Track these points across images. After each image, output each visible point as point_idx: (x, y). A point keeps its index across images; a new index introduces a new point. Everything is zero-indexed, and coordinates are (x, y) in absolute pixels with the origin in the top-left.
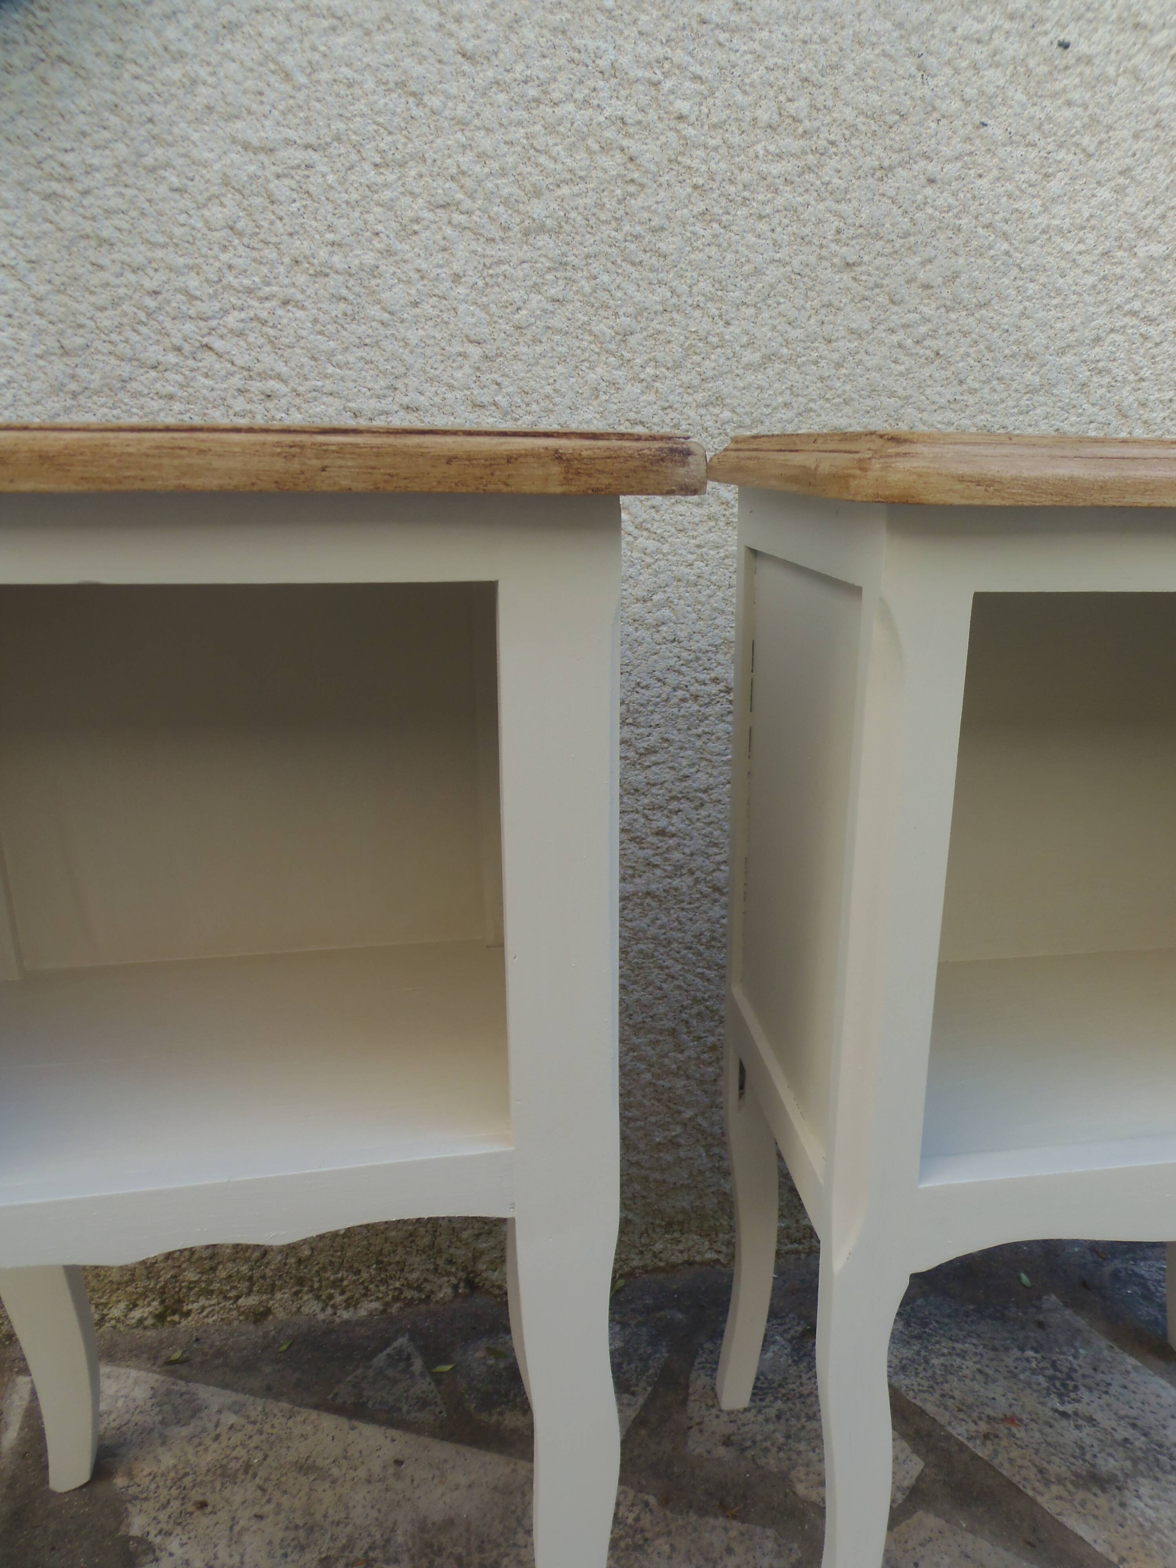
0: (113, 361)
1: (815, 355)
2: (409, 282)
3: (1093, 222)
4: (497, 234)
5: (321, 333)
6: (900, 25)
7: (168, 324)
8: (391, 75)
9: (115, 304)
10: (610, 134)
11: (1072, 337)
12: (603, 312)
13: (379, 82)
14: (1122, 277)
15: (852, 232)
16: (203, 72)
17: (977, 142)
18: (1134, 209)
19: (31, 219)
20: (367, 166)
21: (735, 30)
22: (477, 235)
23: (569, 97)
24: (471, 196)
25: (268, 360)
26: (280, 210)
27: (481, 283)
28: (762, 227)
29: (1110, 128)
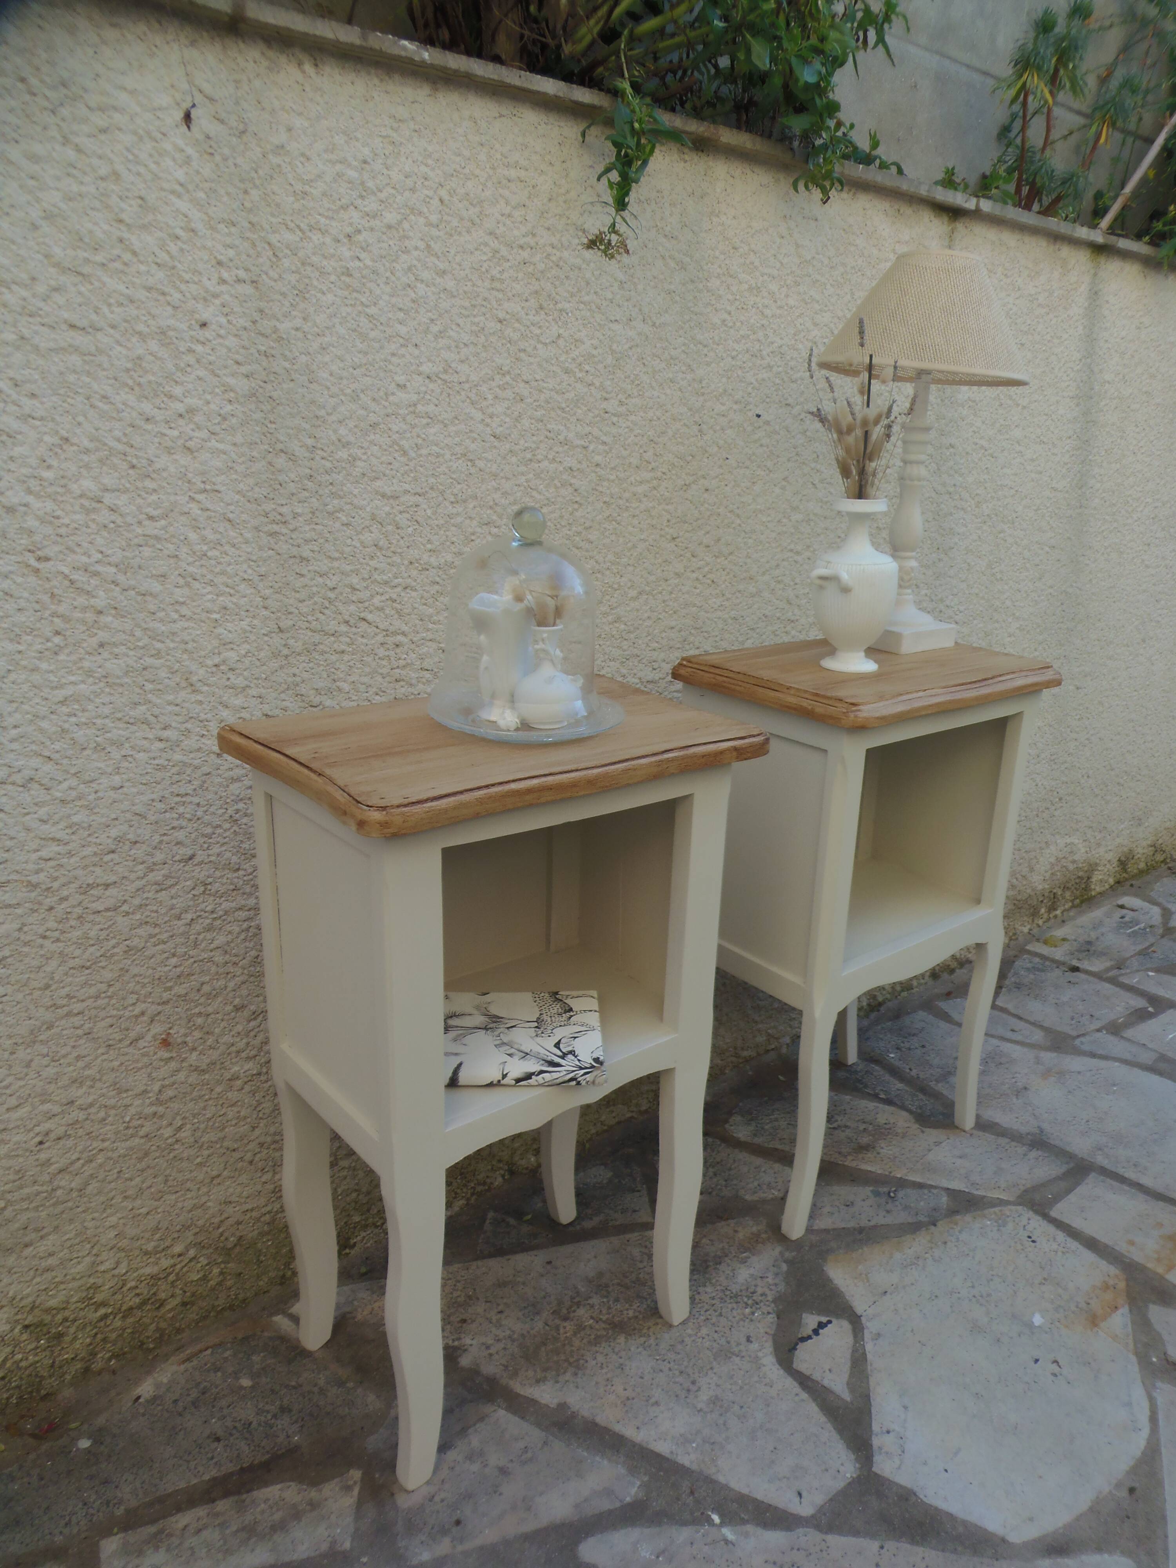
0: (310, 633)
1: (660, 589)
3: (774, 505)
5: (425, 604)
6: (691, 410)
7: (341, 608)
8: (458, 450)
9: (310, 598)
10: (566, 476)
11: (767, 566)
13: (453, 454)
14: (786, 532)
15: (674, 520)
16: (360, 452)
17: (725, 468)
18: (789, 498)
19: (261, 549)
20: (447, 503)
21: (618, 415)
23: (546, 457)
25: (398, 624)
26: (402, 533)
28: (635, 521)
29: (778, 457)
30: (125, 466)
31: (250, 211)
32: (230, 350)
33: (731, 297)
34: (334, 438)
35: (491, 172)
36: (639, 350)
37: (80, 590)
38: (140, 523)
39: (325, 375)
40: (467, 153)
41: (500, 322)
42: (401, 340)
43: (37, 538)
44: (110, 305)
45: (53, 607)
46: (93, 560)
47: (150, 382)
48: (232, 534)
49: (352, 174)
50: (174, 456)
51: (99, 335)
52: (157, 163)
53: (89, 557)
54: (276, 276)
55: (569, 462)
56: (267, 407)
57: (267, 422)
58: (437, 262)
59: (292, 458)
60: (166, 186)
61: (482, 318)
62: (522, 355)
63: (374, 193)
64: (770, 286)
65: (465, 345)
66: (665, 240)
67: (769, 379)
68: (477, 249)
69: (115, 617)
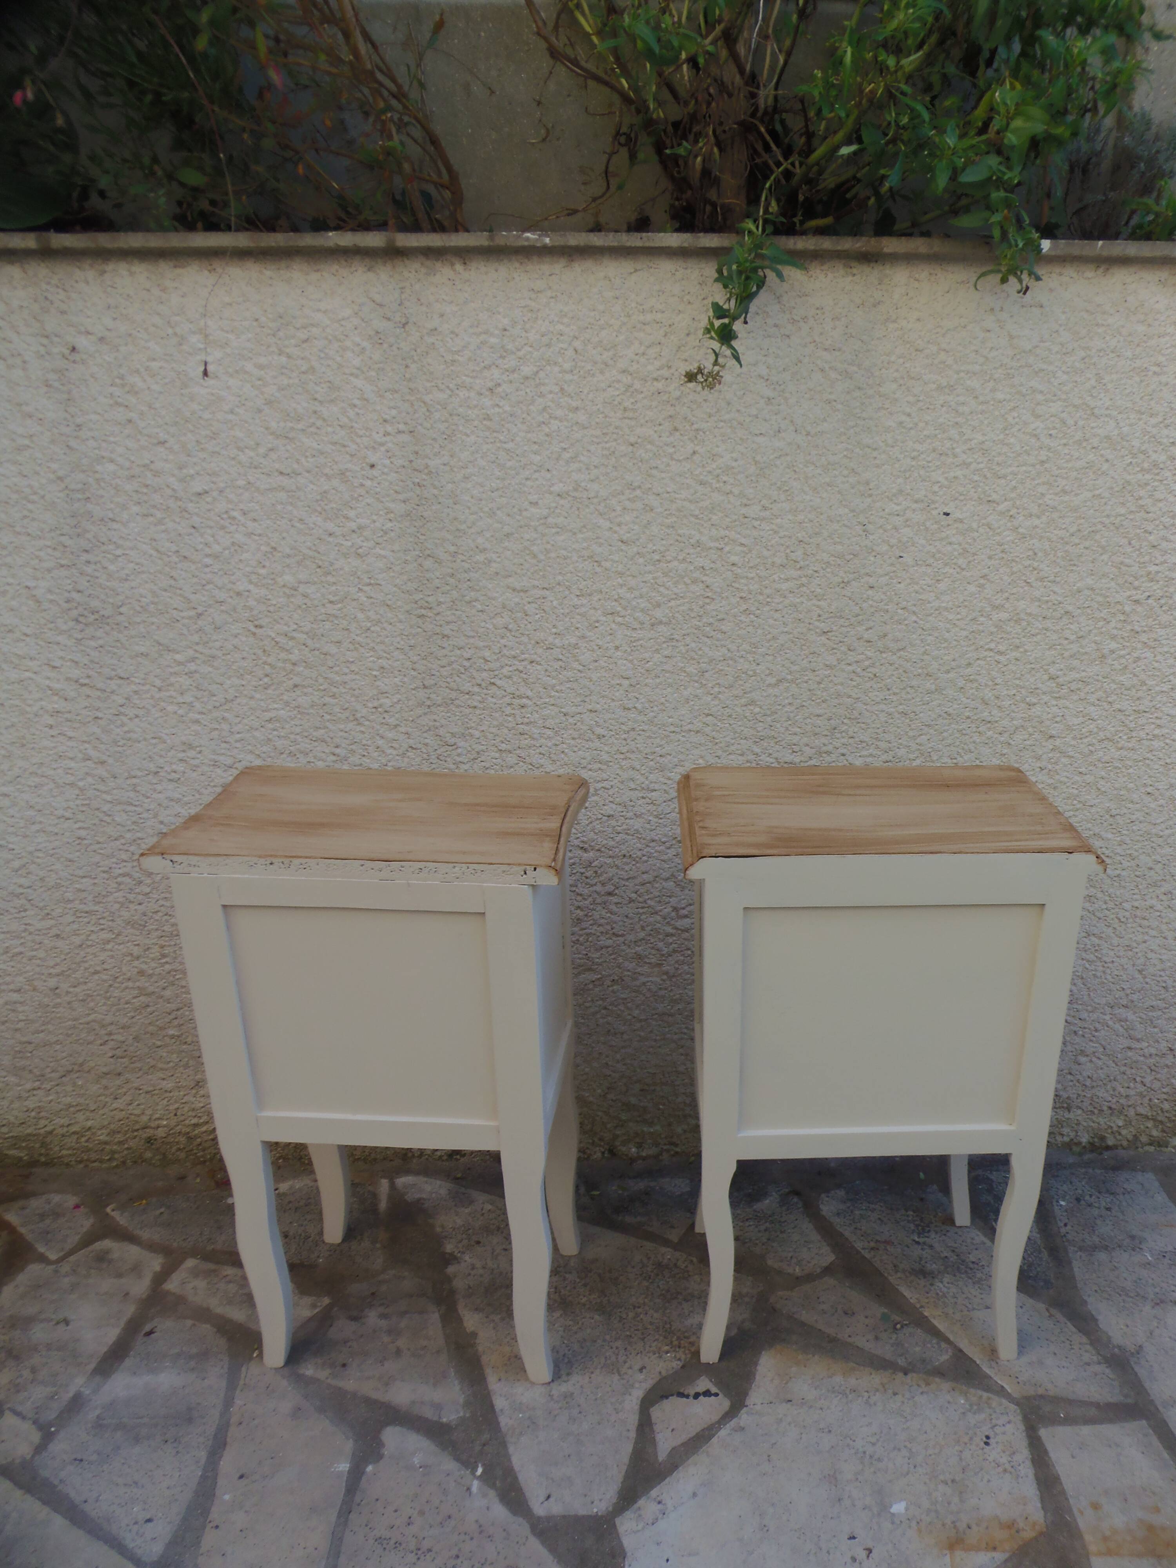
0: (448, 691)
1: (806, 678)
2: (593, 651)
3: (966, 603)
4: (638, 626)
5: (549, 676)
6: (853, 511)
7: (475, 674)
8: (585, 553)
9: (450, 664)
10: (697, 574)
11: (953, 664)
12: (692, 662)
13: (579, 557)
14: (983, 631)
15: (827, 616)
16: (494, 556)
17: (898, 566)
18: (989, 596)
19: (411, 627)
20: (572, 596)
21: (760, 519)
22: (628, 627)
23: (676, 558)
24: (625, 609)
25: (523, 690)
26: (530, 619)
27: (629, 650)
28: (777, 615)
29: (974, 554)
30: (314, 566)
31: (410, 380)
32: (391, 483)
33: (911, 399)
34: (472, 545)
35: (625, 320)
36: (789, 458)
37: (283, 649)
38: (324, 605)
39: (467, 498)
40: (601, 308)
41: (632, 445)
42: (535, 467)
43: (255, 612)
44: (307, 457)
45: (264, 658)
46: (291, 629)
47: (332, 508)
48: (390, 615)
49: (493, 340)
50: (349, 560)
51: (299, 478)
52: (342, 356)
53: (289, 626)
54: (429, 426)
55: (702, 562)
56: (419, 523)
57: (418, 535)
58: (570, 401)
59: (439, 562)
60: (347, 371)
61: (614, 444)
62: (654, 472)
63: (513, 353)
64: (968, 382)
65: (596, 467)
66: (825, 353)
67: (965, 476)
68: (610, 386)
69: (305, 667)
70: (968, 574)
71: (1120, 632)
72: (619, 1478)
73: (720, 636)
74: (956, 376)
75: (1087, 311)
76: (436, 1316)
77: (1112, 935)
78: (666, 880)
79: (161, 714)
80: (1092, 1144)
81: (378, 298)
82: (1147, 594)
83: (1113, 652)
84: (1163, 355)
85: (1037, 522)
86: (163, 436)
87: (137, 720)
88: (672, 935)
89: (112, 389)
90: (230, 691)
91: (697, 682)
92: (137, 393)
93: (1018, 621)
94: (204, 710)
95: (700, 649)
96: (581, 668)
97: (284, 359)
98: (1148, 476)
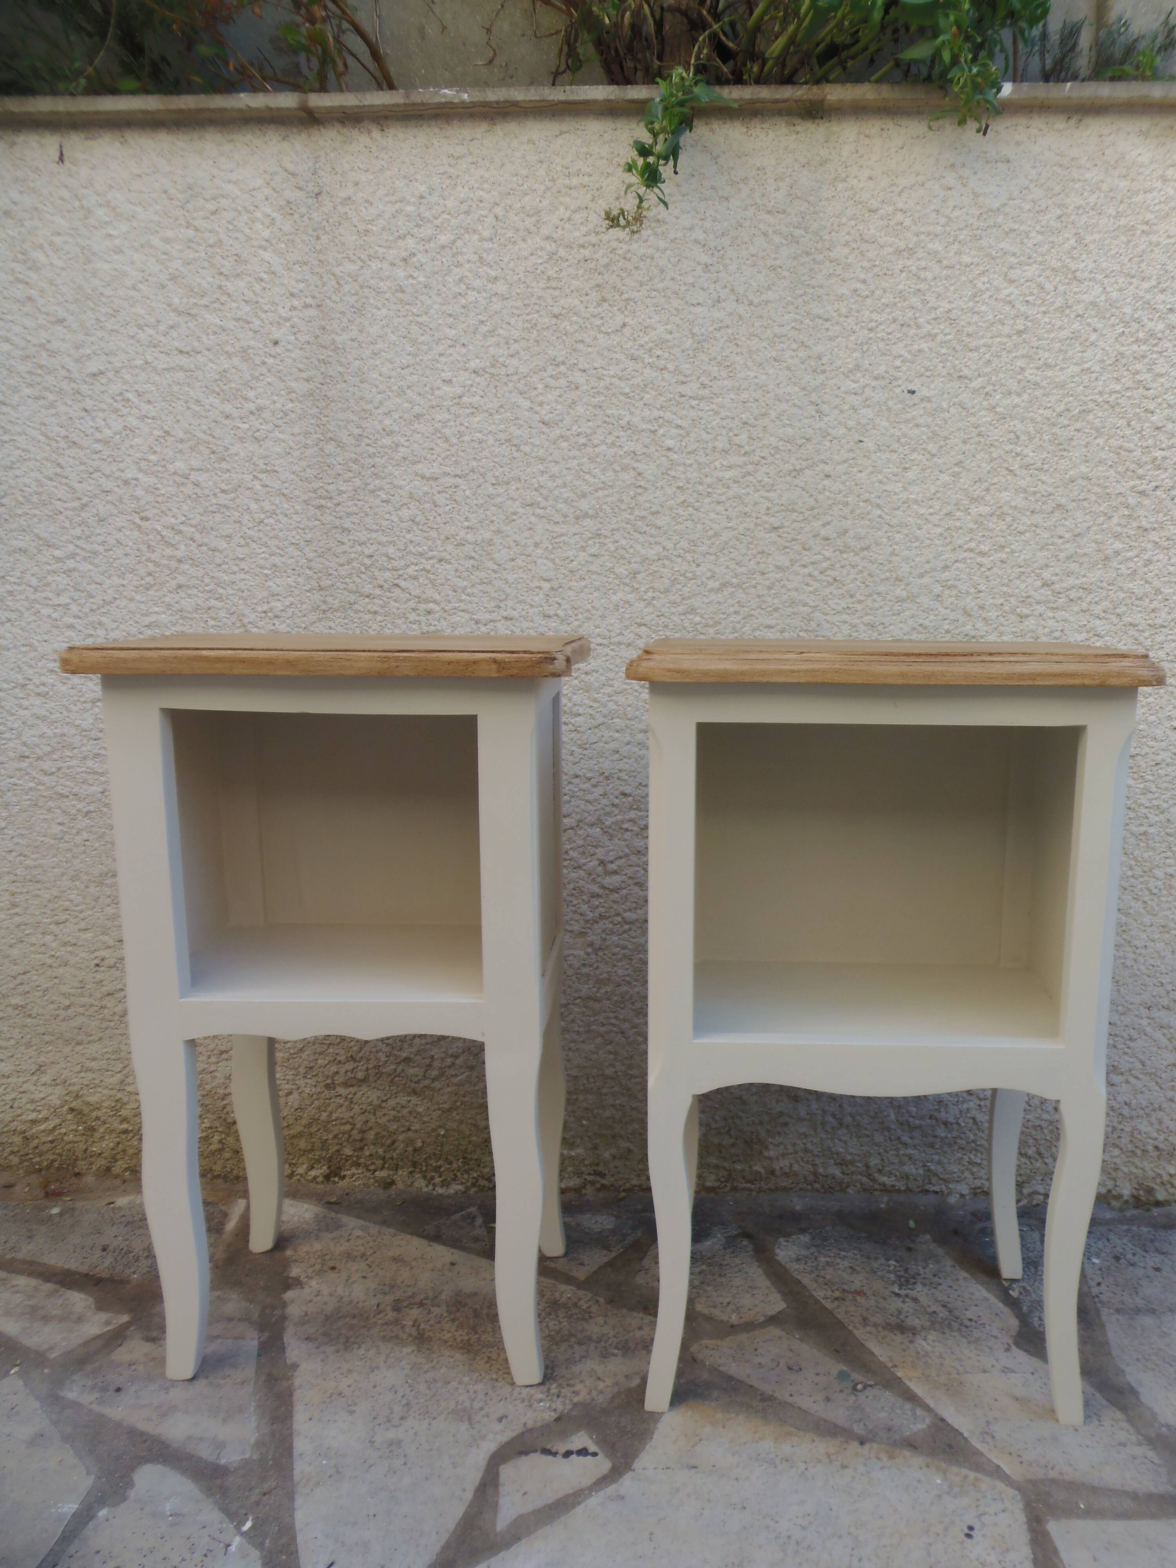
0: (346, 593)
1: (754, 582)
2: (509, 547)
3: (938, 495)
4: (559, 518)
5: (459, 577)
6: (804, 389)
7: (377, 573)
8: (502, 436)
9: (349, 562)
10: (627, 461)
11: (927, 566)
12: (622, 561)
13: (496, 440)
14: (961, 528)
15: (776, 509)
16: (402, 440)
17: (858, 452)
18: (966, 486)
19: (309, 519)
20: (488, 485)
21: (699, 399)
22: (549, 521)
23: (603, 442)
24: (546, 499)
25: (430, 592)
26: (440, 511)
27: (550, 547)
28: (720, 508)
29: (946, 438)
30: (208, 451)
31: (320, 251)
32: (295, 360)
33: (865, 264)
34: (379, 427)
35: (549, 184)
36: (730, 331)
37: (169, 544)
38: (215, 495)
39: (375, 376)
40: (524, 172)
41: (556, 317)
42: (449, 342)
43: (142, 503)
44: (208, 334)
45: (149, 555)
46: (179, 521)
47: (231, 389)
48: (286, 506)
49: (409, 208)
50: (246, 445)
51: (199, 356)
52: (251, 228)
53: (177, 519)
54: (338, 299)
55: (630, 446)
56: (322, 404)
57: (321, 416)
58: (489, 271)
59: (341, 445)
60: (255, 243)
61: (536, 316)
62: (580, 346)
63: (429, 221)
64: (930, 245)
65: (516, 341)
66: (767, 216)
67: (931, 349)
68: (532, 254)
69: (191, 565)
70: (940, 461)
71: (1125, 530)
72: (437, 1548)
73: (653, 531)
74: (915, 238)
75: (1061, 166)
76: (256, 1343)
77: (1142, 910)
78: (592, 825)
79: (34, 618)
80: (1136, 1198)
81: (290, 167)
82: (1155, 484)
83: (1117, 553)
84: (1151, 212)
85: (1017, 400)
86: (61, 314)
87: (8, 624)
88: (598, 896)
89: (13, 265)
90: (110, 591)
91: (627, 585)
92: (38, 269)
93: (1002, 516)
94: (80, 614)
95: (631, 547)
96: (496, 567)
97: (191, 232)
98: (1144, 348)
